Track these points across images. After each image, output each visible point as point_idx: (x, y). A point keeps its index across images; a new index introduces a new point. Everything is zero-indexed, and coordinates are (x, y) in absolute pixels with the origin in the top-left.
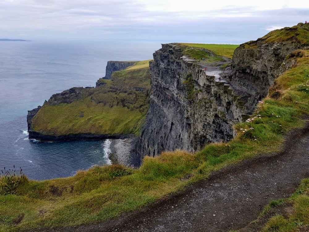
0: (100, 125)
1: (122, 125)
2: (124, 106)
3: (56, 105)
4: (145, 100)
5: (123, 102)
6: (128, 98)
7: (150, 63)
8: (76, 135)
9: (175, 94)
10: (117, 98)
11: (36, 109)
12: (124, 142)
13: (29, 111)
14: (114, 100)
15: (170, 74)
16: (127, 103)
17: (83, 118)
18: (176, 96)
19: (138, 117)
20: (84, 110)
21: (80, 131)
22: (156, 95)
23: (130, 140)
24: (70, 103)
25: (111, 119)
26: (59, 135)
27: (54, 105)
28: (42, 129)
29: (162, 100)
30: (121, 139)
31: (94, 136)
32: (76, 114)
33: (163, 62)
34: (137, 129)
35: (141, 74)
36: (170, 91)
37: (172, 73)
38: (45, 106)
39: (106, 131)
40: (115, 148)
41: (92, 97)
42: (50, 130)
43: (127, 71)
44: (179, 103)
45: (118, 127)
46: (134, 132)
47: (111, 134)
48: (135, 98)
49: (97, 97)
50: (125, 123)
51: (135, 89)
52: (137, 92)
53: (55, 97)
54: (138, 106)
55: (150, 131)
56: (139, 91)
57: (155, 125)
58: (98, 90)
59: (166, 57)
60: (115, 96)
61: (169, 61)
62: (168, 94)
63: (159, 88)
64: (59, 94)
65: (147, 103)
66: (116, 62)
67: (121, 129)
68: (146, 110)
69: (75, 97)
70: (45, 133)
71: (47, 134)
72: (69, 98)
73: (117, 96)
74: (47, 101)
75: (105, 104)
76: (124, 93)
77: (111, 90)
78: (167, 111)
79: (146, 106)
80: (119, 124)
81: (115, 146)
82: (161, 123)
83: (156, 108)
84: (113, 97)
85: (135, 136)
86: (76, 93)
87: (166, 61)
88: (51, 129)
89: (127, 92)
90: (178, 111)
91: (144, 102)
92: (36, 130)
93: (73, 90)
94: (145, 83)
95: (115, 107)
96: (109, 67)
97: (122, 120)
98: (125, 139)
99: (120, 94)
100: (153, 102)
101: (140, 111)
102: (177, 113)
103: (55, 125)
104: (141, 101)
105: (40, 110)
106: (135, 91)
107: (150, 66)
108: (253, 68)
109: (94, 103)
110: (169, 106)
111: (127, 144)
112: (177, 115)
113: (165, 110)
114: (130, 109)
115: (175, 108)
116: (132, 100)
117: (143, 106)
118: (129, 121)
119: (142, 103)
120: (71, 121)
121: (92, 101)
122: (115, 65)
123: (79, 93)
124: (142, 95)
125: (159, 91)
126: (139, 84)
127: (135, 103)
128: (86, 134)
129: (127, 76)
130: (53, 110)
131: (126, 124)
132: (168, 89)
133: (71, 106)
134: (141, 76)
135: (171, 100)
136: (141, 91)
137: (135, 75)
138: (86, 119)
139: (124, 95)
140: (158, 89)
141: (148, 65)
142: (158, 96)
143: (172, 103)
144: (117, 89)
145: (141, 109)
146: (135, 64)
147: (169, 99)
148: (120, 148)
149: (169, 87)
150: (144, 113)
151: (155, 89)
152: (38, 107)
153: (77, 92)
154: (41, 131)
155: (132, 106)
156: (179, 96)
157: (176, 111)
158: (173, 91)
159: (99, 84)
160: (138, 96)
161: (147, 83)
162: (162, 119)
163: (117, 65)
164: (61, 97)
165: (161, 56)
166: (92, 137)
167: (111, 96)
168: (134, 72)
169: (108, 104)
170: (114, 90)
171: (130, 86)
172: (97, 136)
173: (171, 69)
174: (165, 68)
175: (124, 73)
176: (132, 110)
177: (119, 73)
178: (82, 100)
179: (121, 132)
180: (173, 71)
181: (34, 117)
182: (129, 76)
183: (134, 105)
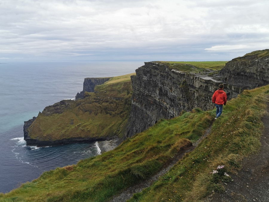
0: (88, 130)
1: (107, 129)
2: (107, 113)
3: (50, 116)
4: (124, 108)
5: (106, 110)
6: (110, 107)
7: (132, 77)
8: (69, 139)
9: (157, 100)
10: (100, 107)
11: (31, 119)
12: (110, 142)
13: (25, 122)
14: (98, 109)
15: (152, 84)
16: (109, 110)
17: (73, 125)
18: (158, 101)
19: (120, 122)
20: (73, 118)
21: (72, 136)
22: (139, 101)
23: (115, 141)
24: (61, 113)
25: (97, 124)
26: (54, 140)
27: (48, 115)
28: (38, 136)
29: (145, 105)
30: (107, 140)
31: (84, 139)
32: (67, 122)
33: (146, 76)
34: (120, 132)
35: (118, 86)
36: (153, 97)
37: (154, 83)
38: (40, 116)
39: (94, 134)
40: (103, 148)
41: (79, 108)
42: (46, 137)
43: (107, 84)
44: (161, 106)
45: (103, 130)
46: (117, 134)
47: (98, 137)
48: (115, 106)
49: (84, 107)
50: (109, 127)
51: (115, 99)
52: (117, 101)
53: (48, 108)
54: (119, 113)
55: (135, 131)
56: (118, 101)
57: (138, 125)
58: (84, 102)
59: (148, 72)
60: (99, 105)
61: (151, 75)
62: (150, 99)
63: (142, 96)
64: (51, 106)
65: (126, 110)
66: (92, 78)
67: (107, 133)
68: (126, 116)
69: (65, 108)
70: (41, 140)
71: (43, 140)
72: (60, 109)
73: (101, 106)
74: (41, 112)
75: (90, 113)
76: (106, 103)
77: (94, 100)
78: (151, 113)
79: (125, 113)
80: (104, 128)
81: (103, 146)
82: (144, 123)
83: (138, 112)
84: (97, 107)
85: (119, 137)
86: (65, 104)
87: (148, 75)
88: (47, 135)
89: (108, 102)
90: (161, 112)
91: (124, 109)
92: (33, 137)
93: (63, 102)
94: (123, 94)
95: (100, 114)
96: (86, 83)
97: (106, 125)
98: (111, 141)
99: (103, 103)
100: (135, 107)
101: (121, 117)
102: (160, 114)
103: (49, 132)
104: (121, 109)
105: (35, 121)
106: (115, 101)
107: (131, 80)
108: (247, 72)
109: (81, 112)
110: (152, 109)
111: (113, 144)
112: (160, 115)
113: (149, 113)
114: (112, 115)
115: (157, 110)
116: (113, 108)
117: (123, 112)
118: (112, 125)
119: (121, 110)
120: (63, 128)
121: (79, 111)
122: (92, 81)
123: (68, 104)
124: (121, 104)
125: (142, 98)
126: (118, 95)
127: (116, 111)
128: (78, 138)
129: (107, 89)
130: (47, 120)
131: (111, 128)
132: (150, 96)
133: (62, 116)
134: (119, 88)
135: (153, 104)
136: (120, 100)
137: (114, 88)
138: (76, 126)
139: (106, 104)
140: (140, 97)
141: (130, 79)
142: (141, 102)
143: (154, 107)
144: (100, 100)
145: (122, 115)
146: (111, 79)
147: (151, 104)
148: (108, 147)
149: (151, 94)
150: (124, 118)
151: (137, 97)
152: (33, 118)
153: (67, 104)
154: (38, 138)
155: (113, 113)
156: (161, 100)
157: (159, 112)
158: (155, 97)
159: (84, 96)
160: (118, 105)
161: (125, 94)
162: (145, 120)
163: (93, 81)
164: (53, 108)
165: (144, 71)
166: (82, 140)
167: (95, 106)
168: (113, 85)
169: (93, 112)
170: (98, 101)
171: (111, 97)
172: (87, 139)
173: (153, 81)
174: (148, 80)
175: (105, 86)
176: (114, 116)
177: (100, 87)
178: (71, 110)
179: (107, 134)
180: (154, 82)
181: (30, 126)
182: (110, 89)
183: (115, 112)
